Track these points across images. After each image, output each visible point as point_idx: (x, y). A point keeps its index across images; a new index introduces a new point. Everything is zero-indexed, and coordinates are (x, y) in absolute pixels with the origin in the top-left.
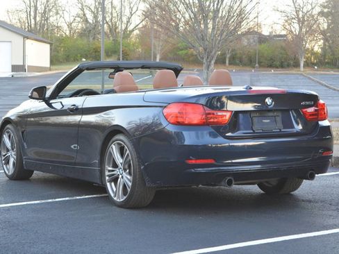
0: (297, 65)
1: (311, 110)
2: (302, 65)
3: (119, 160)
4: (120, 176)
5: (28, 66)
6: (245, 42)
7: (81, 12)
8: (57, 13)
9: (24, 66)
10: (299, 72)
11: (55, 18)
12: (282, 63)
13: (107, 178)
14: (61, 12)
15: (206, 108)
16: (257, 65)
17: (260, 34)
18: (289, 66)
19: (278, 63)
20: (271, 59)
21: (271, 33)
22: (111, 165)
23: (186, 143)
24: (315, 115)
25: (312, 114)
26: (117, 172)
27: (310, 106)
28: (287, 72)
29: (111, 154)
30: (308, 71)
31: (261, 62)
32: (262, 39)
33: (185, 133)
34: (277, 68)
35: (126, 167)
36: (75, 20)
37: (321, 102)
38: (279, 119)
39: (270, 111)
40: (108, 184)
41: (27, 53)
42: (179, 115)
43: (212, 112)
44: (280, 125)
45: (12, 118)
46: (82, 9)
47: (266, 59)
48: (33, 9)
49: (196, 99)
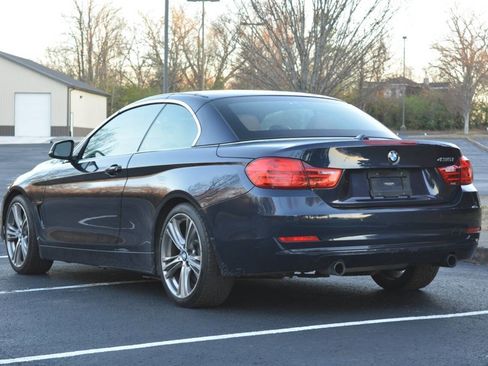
0: (460, 126)
1: (450, 169)
2: (467, 125)
3: (180, 242)
4: (184, 263)
5: (74, 128)
6: (387, 93)
7: (153, 52)
8: (120, 53)
9: (68, 128)
10: (462, 136)
11: (117, 60)
12: (439, 122)
13: (165, 273)
14: (125, 52)
15: (306, 165)
16: (403, 126)
17: (410, 82)
18: (448, 127)
19: (432, 123)
20: (424, 117)
21: (426, 80)
22: (169, 253)
23: (276, 214)
24: (456, 176)
25: (451, 175)
26: (179, 259)
27: (449, 164)
28: (446, 136)
29: (168, 238)
30: (477, 134)
31: (410, 122)
32: (412, 88)
33: (275, 200)
34: (432, 129)
35: (192, 246)
36: (144, 62)
37: (464, 158)
38: (407, 181)
39: (395, 169)
40: (167, 281)
41: (72, 110)
42: (268, 175)
43: (315, 170)
44: (408, 190)
45: (23, 186)
46: (155, 47)
47: (416, 118)
48: (86, 47)
49: (291, 152)
